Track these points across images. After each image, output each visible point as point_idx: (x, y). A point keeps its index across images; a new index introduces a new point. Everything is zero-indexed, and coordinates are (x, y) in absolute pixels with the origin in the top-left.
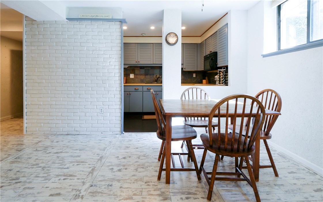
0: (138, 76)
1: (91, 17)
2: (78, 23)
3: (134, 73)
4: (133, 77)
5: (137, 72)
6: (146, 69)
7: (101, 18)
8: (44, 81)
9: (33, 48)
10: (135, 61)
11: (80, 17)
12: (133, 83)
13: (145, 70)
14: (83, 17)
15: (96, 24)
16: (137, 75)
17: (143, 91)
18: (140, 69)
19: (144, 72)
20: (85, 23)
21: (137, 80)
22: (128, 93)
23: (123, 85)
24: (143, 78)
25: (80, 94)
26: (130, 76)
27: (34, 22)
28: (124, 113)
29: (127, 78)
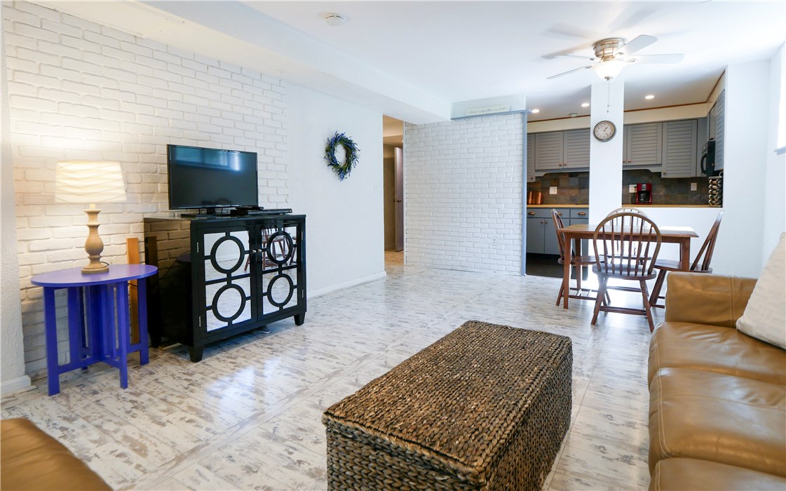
0: (565, 191)
1: (482, 113)
2: (465, 122)
3: (558, 185)
4: (556, 193)
5: (563, 182)
6: (581, 176)
7: (495, 112)
8: (425, 200)
9: (414, 159)
10: (558, 164)
11: (467, 115)
12: (555, 204)
13: (580, 178)
14: (471, 114)
15: (488, 120)
16: (563, 188)
17: (570, 218)
18: (570, 176)
19: (577, 183)
20: (473, 121)
21: (562, 197)
22: (543, 220)
23: (526, 206)
24: (574, 194)
25: (467, 218)
26: (550, 190)
27: (414, 127)
28: (527, 254)
29: (544, 195)
